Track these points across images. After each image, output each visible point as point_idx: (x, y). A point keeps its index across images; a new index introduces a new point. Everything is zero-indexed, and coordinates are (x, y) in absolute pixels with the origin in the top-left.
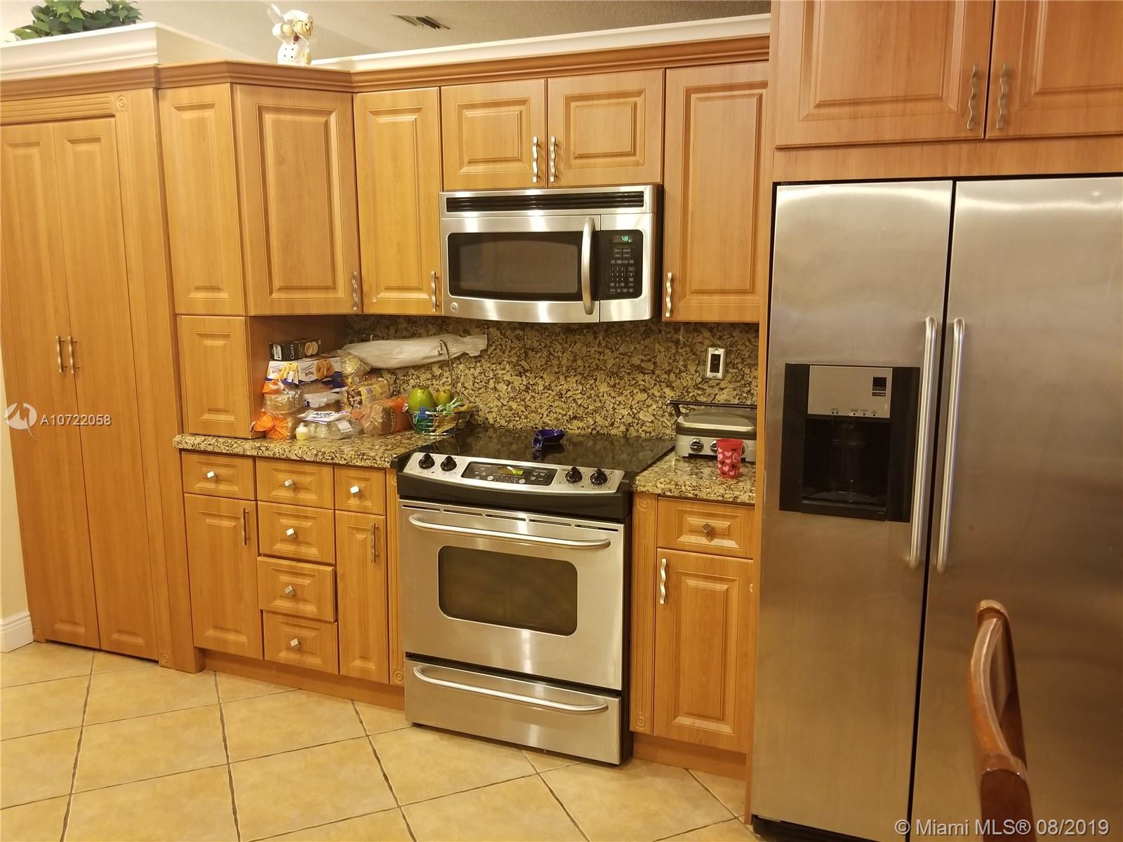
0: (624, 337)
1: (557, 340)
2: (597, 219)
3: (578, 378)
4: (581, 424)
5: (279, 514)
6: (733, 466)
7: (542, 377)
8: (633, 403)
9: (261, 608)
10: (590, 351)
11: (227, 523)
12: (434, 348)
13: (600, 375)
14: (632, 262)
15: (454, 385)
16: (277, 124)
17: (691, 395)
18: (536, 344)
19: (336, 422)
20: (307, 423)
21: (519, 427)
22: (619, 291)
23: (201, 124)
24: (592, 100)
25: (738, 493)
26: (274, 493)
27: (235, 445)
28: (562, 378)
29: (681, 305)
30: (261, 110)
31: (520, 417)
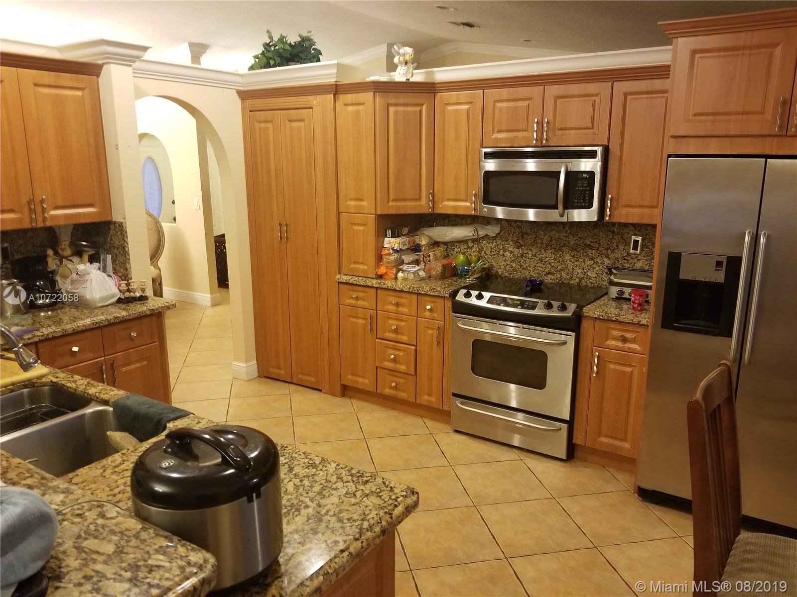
0: (581, 228)
1: (541, 229)
2: (569, 165)
3: (553, 250)
4: (553, 277)
5: (388, 318)
6: (640, 305)
7: (531, 250)
8: (584, 266)
9: (376, 365)
10: (560, 236)
11: (360, 321)
12: (470, 232)
13: (565, 249)
14: (588, 189)
15: (480, 252)
16: (396, 113)
17: (620, 262)
18: (528, 231)
19: (418, 271)
20: (403, 271)
21: (516, 277)
22: (579, 204)
23: (357, 114)
24: (570, 98)
25: (641, 319)
26: (386, 307)
27: (368, 281)
28: (543, 250)
29: (616, 213)
30: (388, 105)
31: (517, 272)
